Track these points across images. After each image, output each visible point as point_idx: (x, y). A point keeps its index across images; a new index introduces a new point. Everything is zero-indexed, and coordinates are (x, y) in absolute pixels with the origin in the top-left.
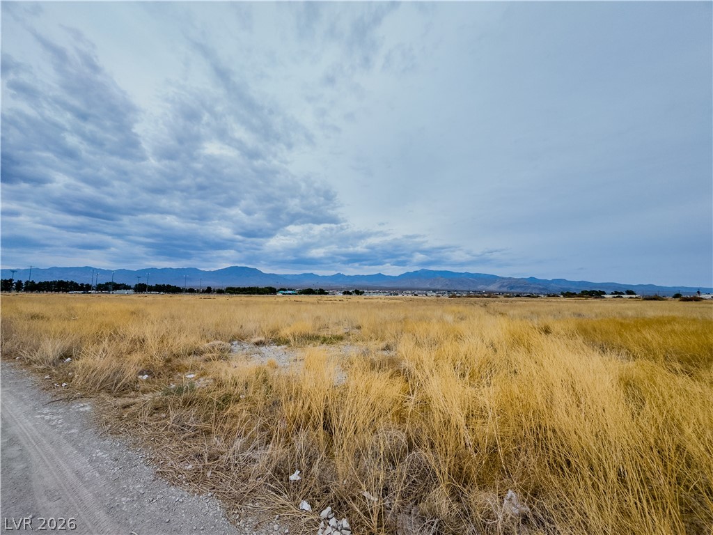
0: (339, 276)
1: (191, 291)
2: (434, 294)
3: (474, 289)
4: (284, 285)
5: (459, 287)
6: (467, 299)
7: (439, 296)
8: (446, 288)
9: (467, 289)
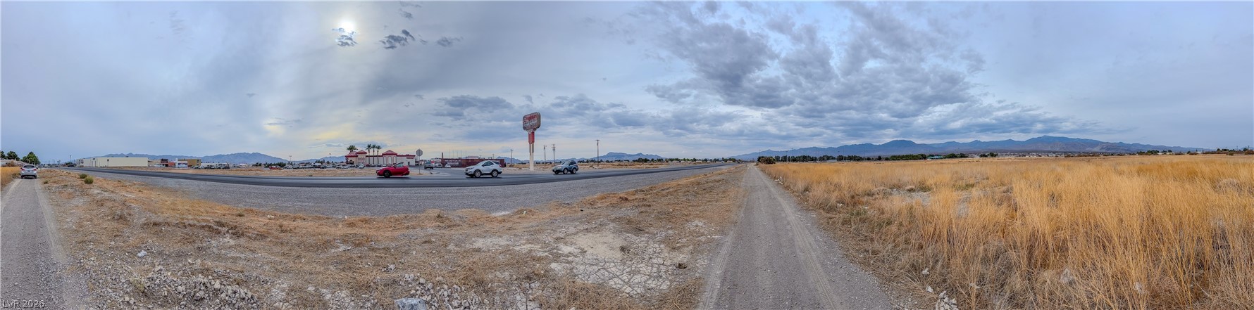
0: (977, 142)
1: (869, 159)
2: (1054, 155)
4: (932, 152)
6: (1077, 158)
7: (1058, 157)
8: (1063, 150)
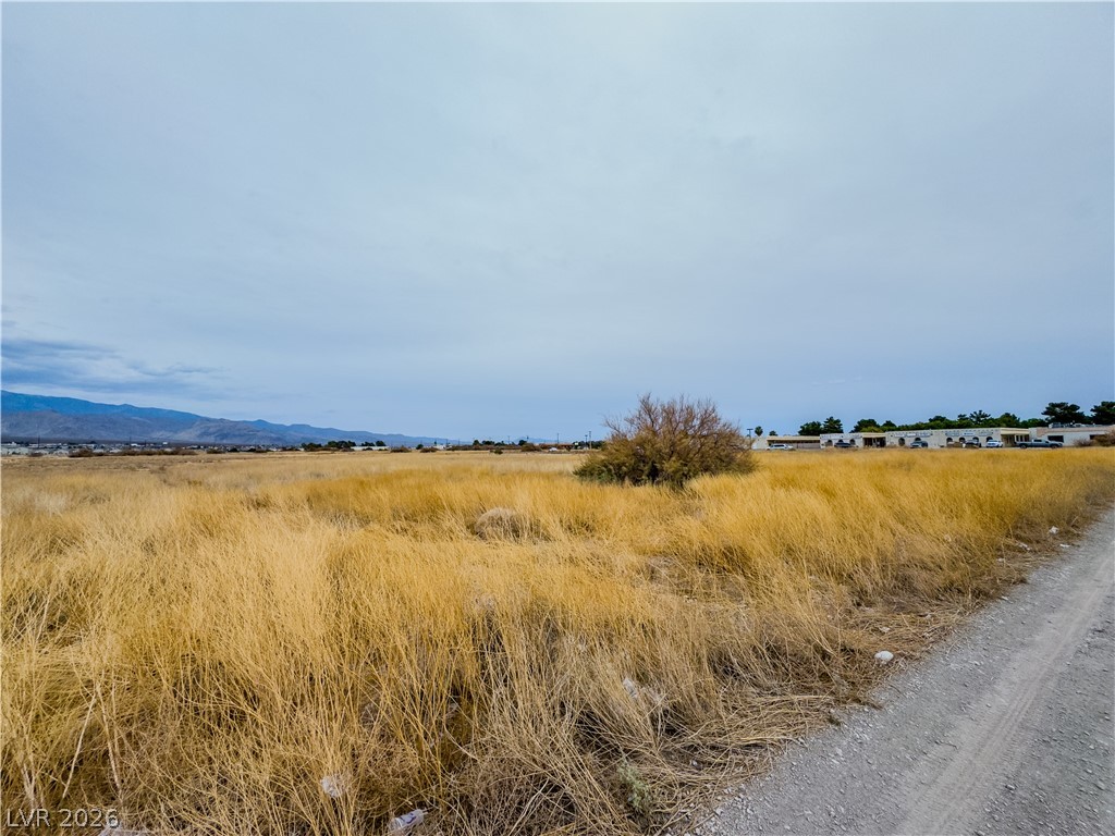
2: (24, 450)
3: (142, 439)
5: (104, 435)
6: (118, 460)
7: (40, 455)
8: (65, 436)
9: (125, 438)
